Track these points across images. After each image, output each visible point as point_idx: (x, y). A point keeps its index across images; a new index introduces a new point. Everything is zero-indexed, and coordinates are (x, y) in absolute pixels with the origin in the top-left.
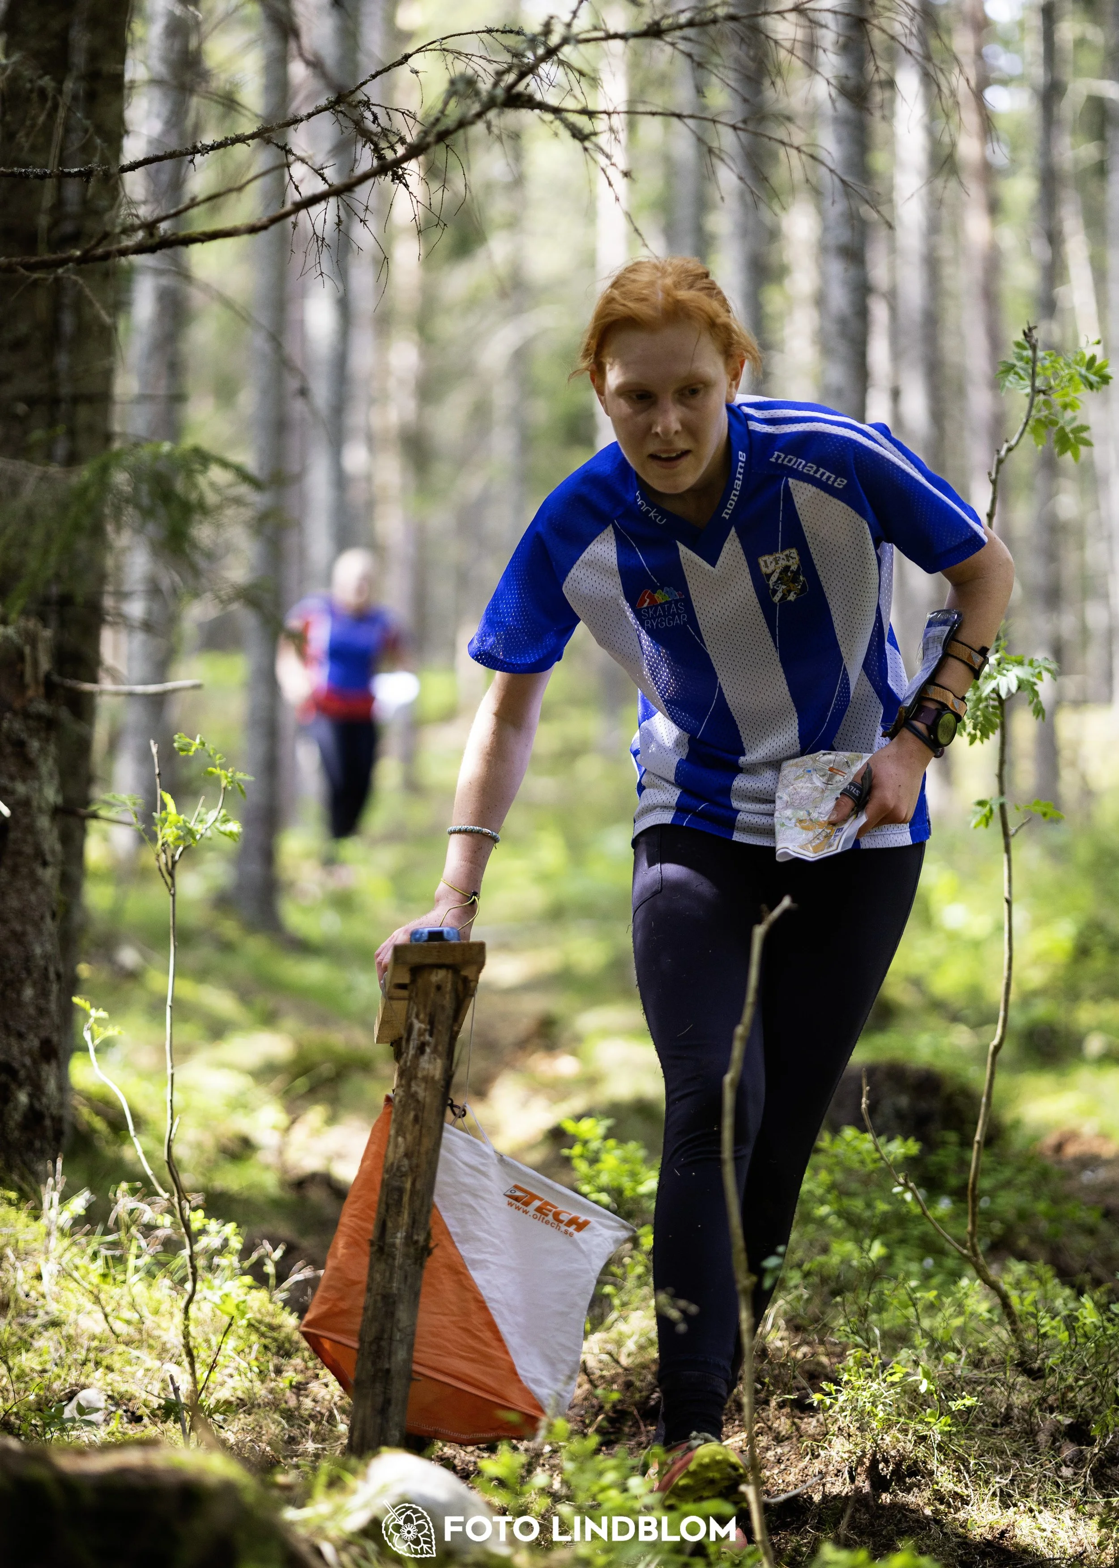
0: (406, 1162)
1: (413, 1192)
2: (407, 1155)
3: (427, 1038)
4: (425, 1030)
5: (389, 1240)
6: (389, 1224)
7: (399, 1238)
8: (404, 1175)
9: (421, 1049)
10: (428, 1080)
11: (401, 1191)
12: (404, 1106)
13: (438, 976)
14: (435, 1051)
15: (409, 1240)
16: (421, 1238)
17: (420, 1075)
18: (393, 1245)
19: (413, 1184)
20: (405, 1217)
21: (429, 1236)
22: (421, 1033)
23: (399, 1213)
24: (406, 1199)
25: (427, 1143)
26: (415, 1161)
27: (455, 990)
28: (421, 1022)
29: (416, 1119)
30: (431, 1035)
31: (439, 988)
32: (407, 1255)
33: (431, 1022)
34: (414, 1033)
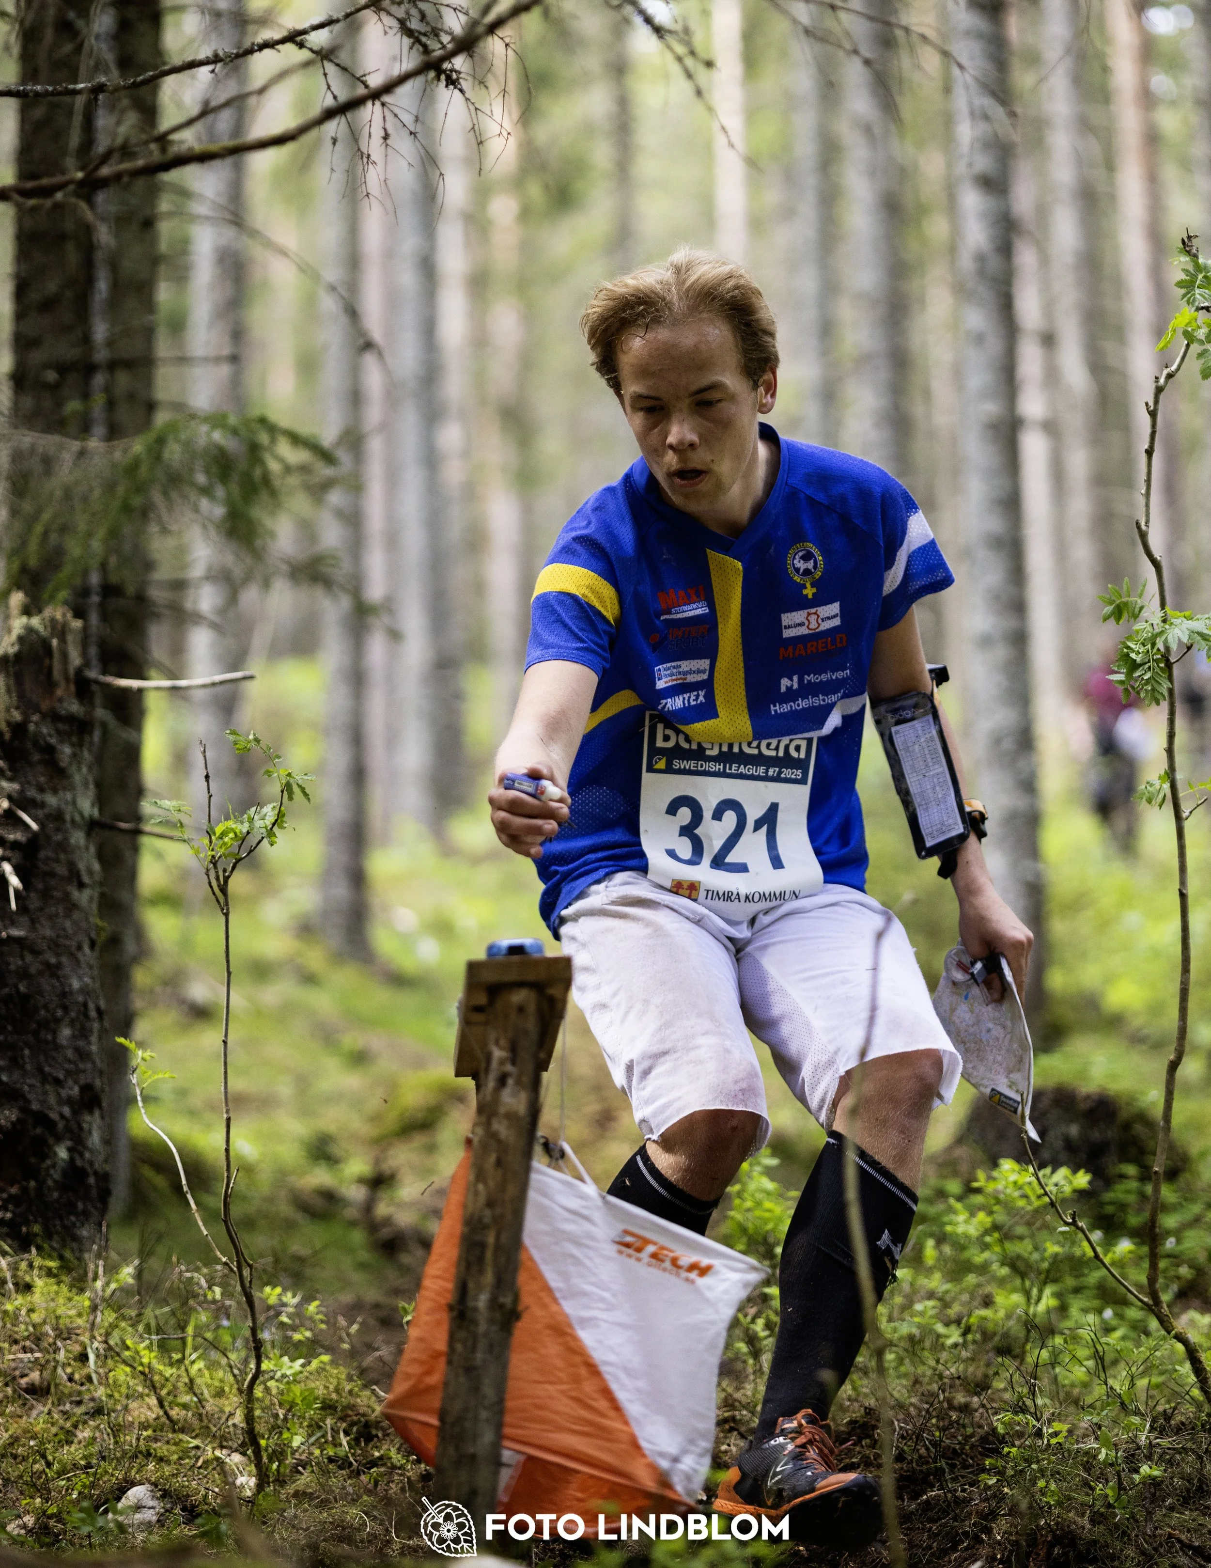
0: (488, 1213)
1: (498, 1247)
2: (490, 1204)
3: (509, 1068)
4: (507, 1059)
5: (471, 1303)
6: (471, 1285)
7: (482, 1301)
8: (485, 1227)
9: (502, 1081)
10: (510, 1116)
11: (482, 1246)
12: (485, 1147)
13: (519, 997)
14: (518, 1083)
15: (494, 1304)
16: (507, 1300)
17: (502, 1110)
18: (475, 1309)
19: (497, 1237)
20: (489, 1277)
21: (516, 1298)
22: (502, 1062)
23: (481, 1272)
24: (489, 1254)
25: (512, 1190)
26: (498, 1211)
27: (540, 1012)
28: (501, 1049)
29: (499, 1163)
30: (514, 1063)
31: (521, 1010)
32: (491, 1321)
33: (514, 1049)
34: (494, 1064)
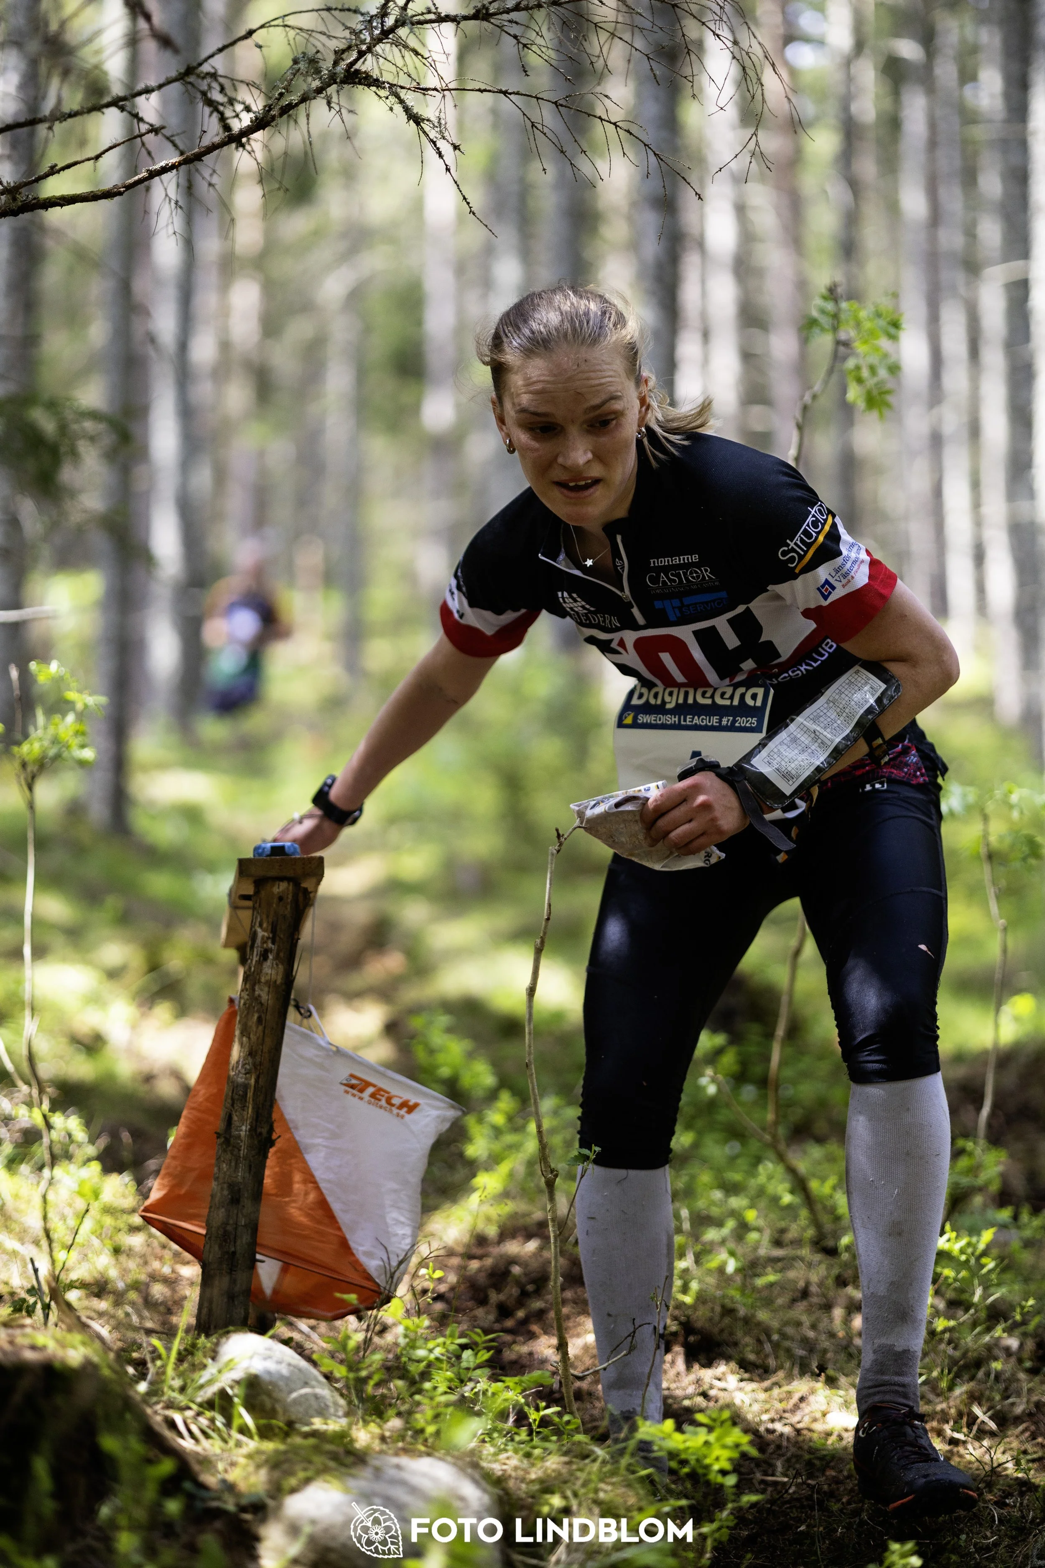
0: (250, 1061)
1: (257, 1089)
2: (251, 1054)
3: (270, 945)
4: (268, 938)
5: (235, 1133)
6: (235, 1118)
7: (243, 1130)
8: (248, 1073)
9: (264, 956)
10: (270, 984)
11: (245, 1087)
12: (248, 1008)
13: (281, 888)
14: (277, 957)
15: (253, 1133)
16: (264, 1130)
17: (263, 979)
18: (239, 1137)
19: (257, 1081)
20: (249, 1112)
21: (271, 1130)
22: (264, 941)
23: (244, 1108)
25: (268, 1044)
26: (258, 1059)
27: (296, 901)
28: (264, 930)
29: (260, 1021)
30: (273, 943)
31: (281, 898)
32: (250, 1147)
33: (274, 930)
34: (259, 941)
